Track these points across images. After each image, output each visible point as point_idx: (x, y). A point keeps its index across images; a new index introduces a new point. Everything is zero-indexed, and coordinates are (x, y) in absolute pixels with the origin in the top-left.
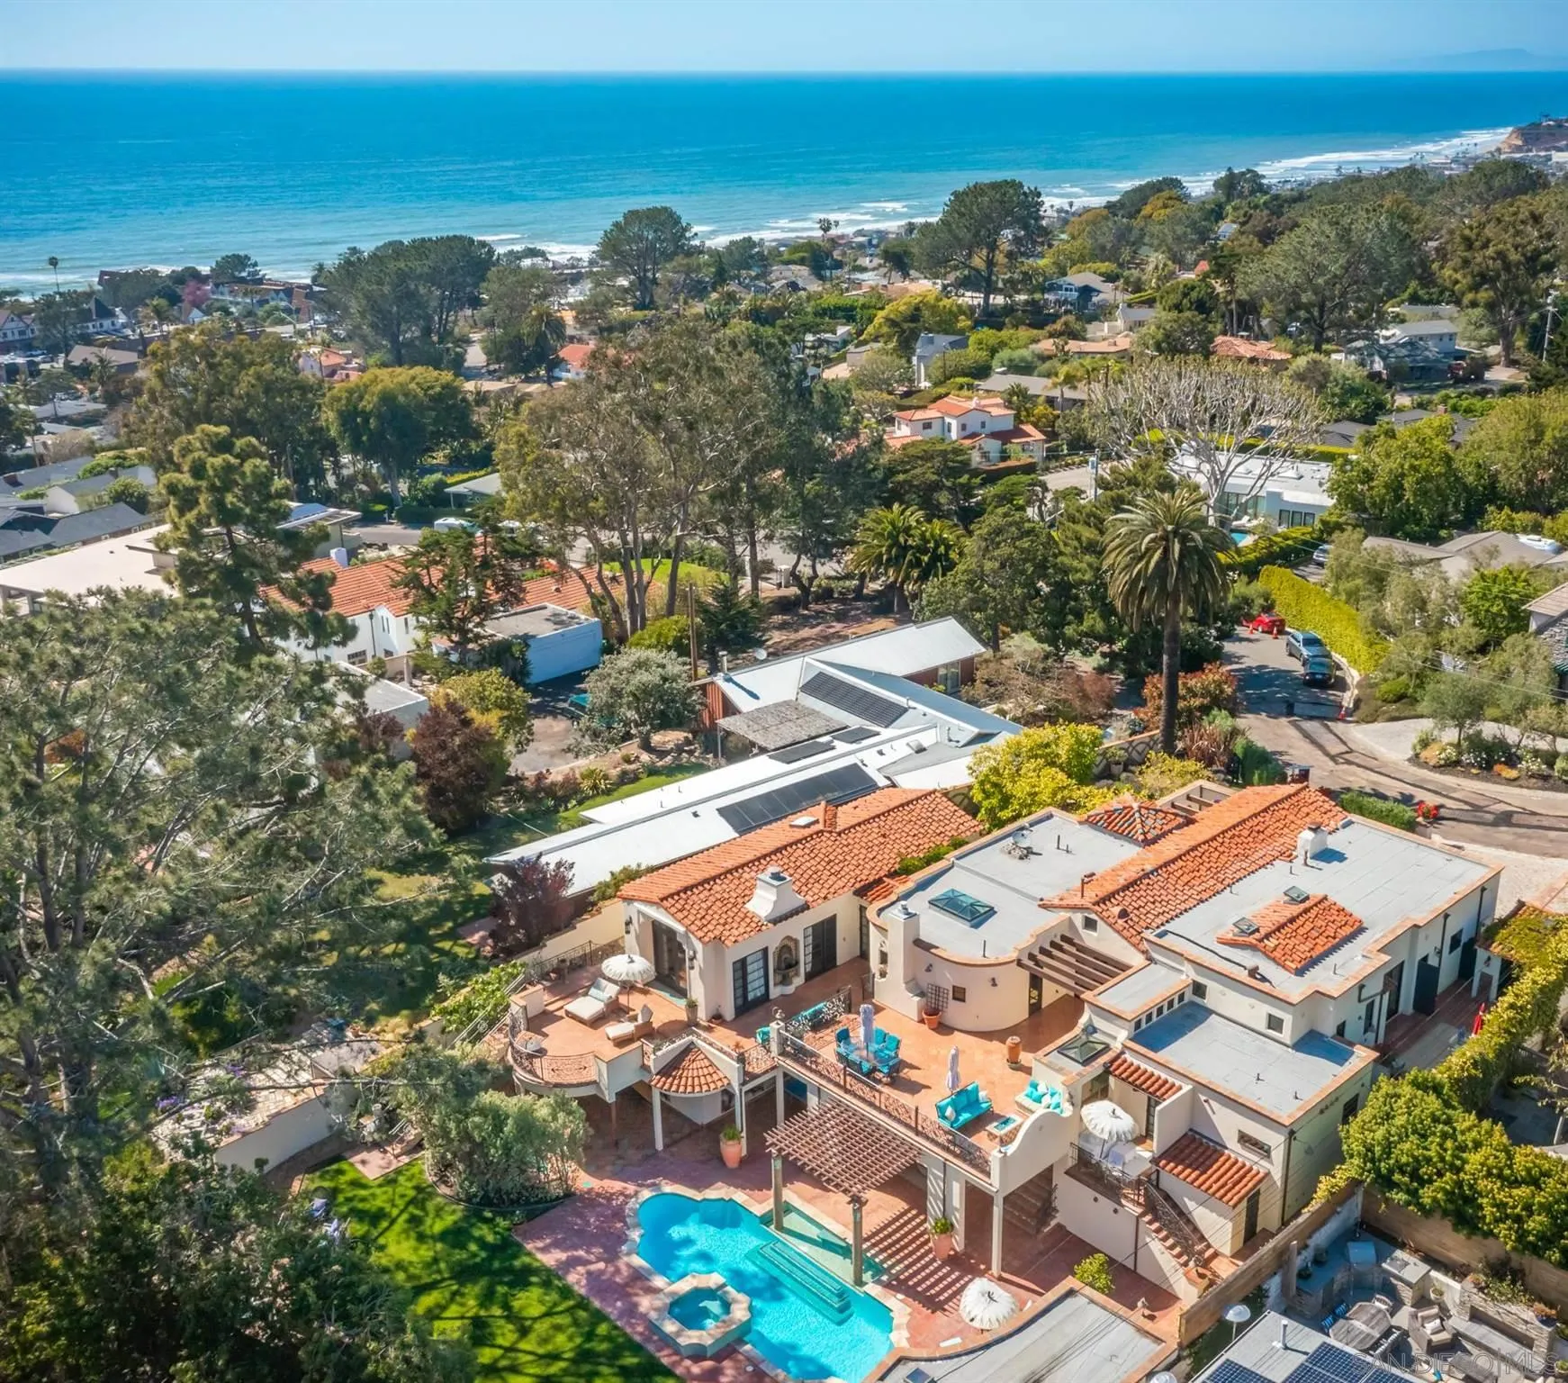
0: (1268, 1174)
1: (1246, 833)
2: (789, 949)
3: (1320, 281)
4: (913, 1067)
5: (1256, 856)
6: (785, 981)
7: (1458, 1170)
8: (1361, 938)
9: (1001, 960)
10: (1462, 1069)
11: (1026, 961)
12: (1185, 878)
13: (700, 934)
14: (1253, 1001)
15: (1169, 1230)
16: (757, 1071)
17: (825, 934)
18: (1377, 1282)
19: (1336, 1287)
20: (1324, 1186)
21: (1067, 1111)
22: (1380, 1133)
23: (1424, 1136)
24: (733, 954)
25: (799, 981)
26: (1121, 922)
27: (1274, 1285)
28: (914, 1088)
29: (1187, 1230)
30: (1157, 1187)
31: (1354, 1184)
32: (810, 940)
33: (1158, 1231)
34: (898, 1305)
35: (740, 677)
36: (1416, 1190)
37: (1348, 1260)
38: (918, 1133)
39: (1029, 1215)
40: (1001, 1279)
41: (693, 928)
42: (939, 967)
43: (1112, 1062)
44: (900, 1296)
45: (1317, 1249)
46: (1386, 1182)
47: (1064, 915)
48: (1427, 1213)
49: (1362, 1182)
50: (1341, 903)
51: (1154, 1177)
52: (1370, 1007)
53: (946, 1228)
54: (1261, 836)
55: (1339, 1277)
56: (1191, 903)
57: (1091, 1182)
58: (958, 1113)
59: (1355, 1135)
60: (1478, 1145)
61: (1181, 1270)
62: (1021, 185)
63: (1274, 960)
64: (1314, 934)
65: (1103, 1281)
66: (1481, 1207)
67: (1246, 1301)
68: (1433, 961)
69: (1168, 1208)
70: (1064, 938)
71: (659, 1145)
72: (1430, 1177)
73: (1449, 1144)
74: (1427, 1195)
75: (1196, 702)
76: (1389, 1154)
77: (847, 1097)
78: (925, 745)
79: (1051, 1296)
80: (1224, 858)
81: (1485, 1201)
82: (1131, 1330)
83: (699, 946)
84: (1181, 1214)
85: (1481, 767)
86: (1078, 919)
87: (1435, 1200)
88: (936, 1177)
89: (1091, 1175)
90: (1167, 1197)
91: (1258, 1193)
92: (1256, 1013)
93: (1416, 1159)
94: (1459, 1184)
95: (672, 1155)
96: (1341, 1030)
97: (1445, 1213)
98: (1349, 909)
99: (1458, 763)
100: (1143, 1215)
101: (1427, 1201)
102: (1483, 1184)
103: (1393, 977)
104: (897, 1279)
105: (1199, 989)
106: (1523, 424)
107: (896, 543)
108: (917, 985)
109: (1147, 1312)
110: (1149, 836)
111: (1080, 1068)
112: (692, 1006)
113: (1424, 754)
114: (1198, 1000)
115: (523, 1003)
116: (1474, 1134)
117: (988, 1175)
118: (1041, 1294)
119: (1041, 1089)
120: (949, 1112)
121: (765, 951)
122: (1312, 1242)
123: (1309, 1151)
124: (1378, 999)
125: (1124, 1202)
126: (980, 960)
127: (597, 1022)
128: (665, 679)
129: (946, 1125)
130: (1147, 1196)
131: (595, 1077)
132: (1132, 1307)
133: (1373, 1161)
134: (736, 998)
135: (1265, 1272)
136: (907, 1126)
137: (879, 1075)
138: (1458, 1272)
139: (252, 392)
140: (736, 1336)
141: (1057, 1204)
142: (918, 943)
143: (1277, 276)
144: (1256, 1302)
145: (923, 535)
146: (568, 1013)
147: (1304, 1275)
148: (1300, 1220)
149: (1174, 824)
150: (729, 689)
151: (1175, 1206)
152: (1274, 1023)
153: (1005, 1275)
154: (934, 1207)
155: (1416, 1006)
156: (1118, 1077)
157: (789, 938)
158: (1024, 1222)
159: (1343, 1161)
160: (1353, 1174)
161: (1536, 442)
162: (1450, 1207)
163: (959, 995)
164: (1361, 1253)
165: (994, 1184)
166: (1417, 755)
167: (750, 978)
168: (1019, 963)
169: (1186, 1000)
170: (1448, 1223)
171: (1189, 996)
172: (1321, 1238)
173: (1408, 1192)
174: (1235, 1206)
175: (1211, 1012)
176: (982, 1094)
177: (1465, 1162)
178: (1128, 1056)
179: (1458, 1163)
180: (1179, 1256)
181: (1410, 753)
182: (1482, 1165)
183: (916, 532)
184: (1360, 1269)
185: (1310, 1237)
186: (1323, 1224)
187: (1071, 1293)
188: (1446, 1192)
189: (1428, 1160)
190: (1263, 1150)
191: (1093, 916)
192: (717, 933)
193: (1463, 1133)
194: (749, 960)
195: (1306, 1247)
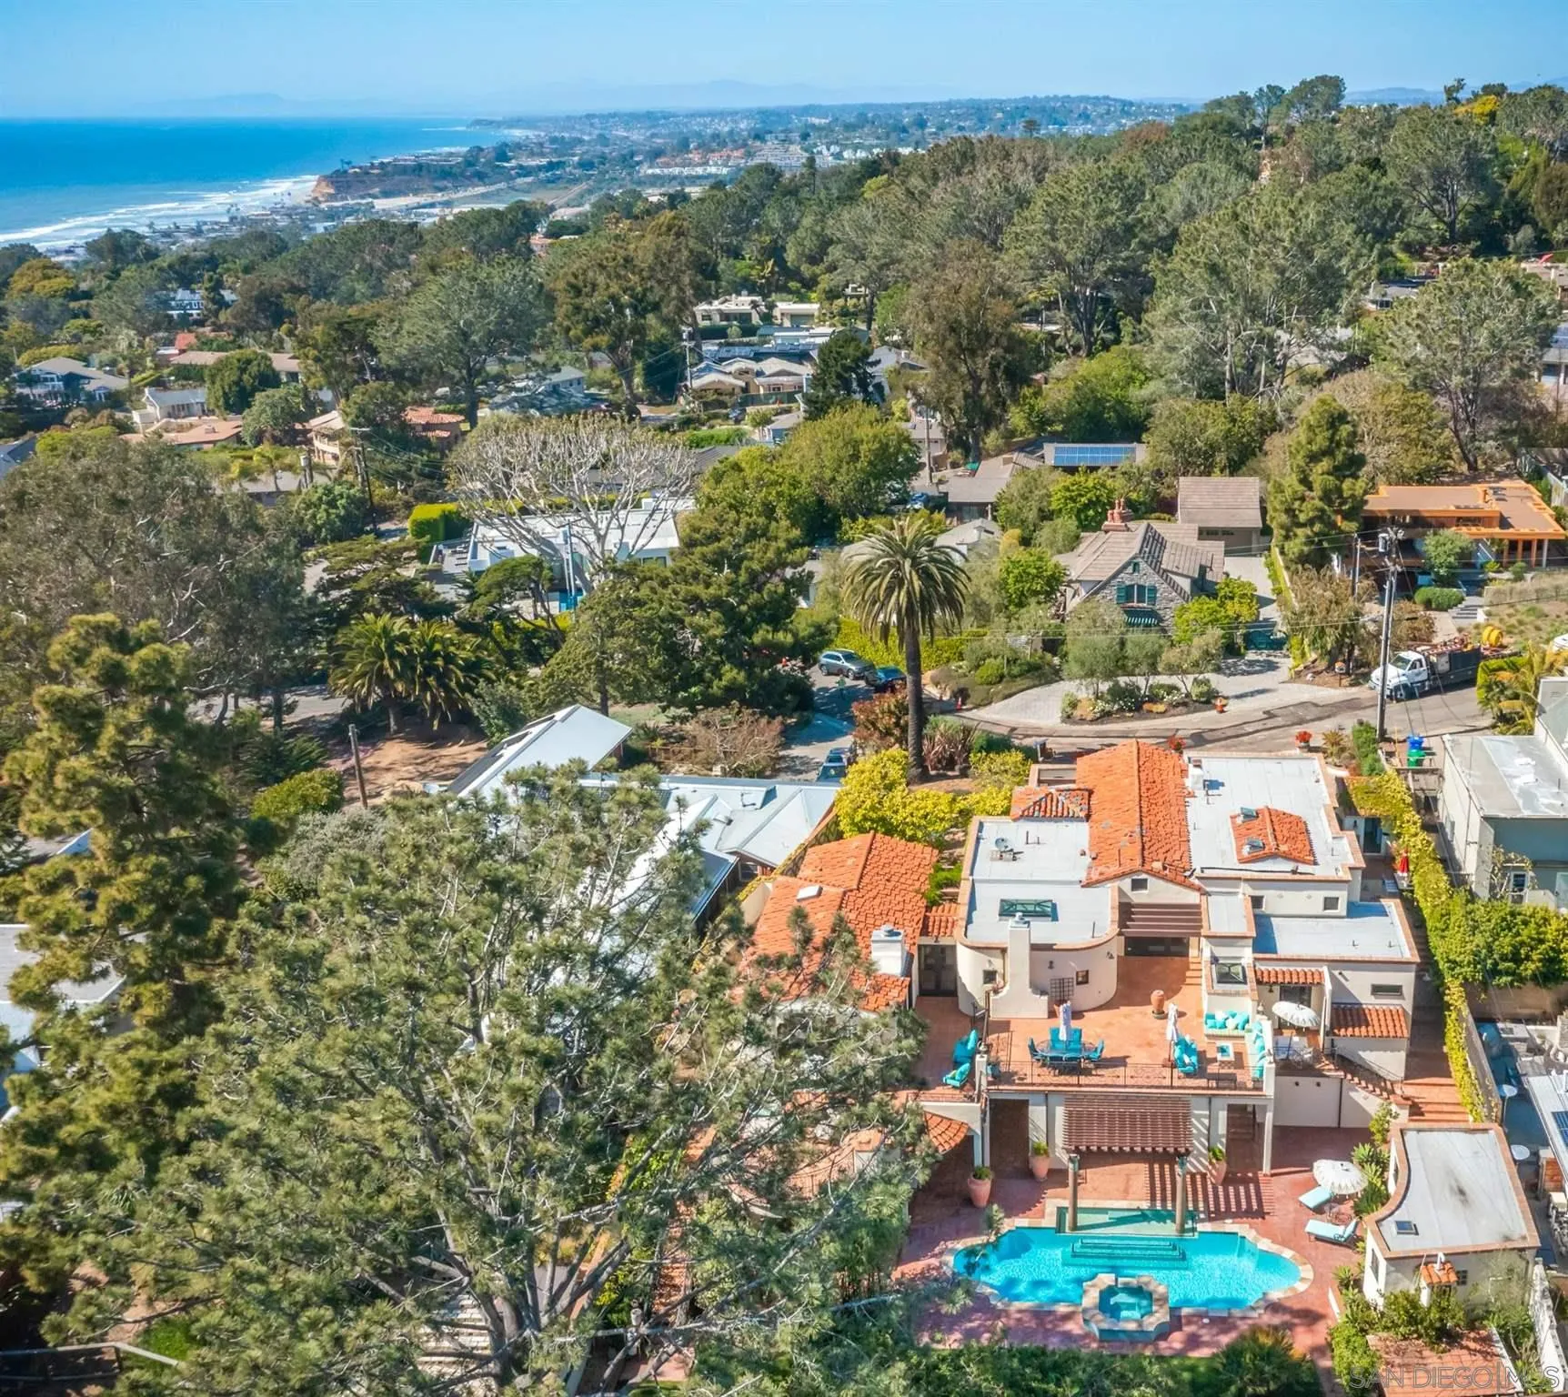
0: (1402, 1009)
8: (1311, 829)
9: (1111, 934)
14: (1306, 893)
26: (1168, 873)
28: (1117, 1062)
33: (1359, 1083)
34: (1238, 1227)
40: (1273, 1175)
42: (1062, 960)
47: (1108, 886)
54: (1158, 785)
56: (1184, 843)
61: (1388, 1102)
63: (1294, 860)
64: (1293, 834)
70: (1123, 905)
73: (1531, 926)
80: (1162, 808)
85: (1131, 710)
86: (1126, 885)
90: (1343, 1059)
92: (1312, 900)
94: (1547, 951)
99: (1110, 712)
100: (1345, 1075)
101: (1527, 974)
105: (1257, 902)
110: (1085, 812)
111: (1247, 986)
113: (1077, 715)
114: (1257, 911)
117: (1259, 1088)
119: (1220, 1017)
125: (1325, 1073)
126: (1094, 941)
142: (1034, 947)
151: (1351, 1062)
152: (1330, 903)
163: (1083, 978)
165: (1268, 1093)
166: (1070, 716)
175: (1269, 917)
178: (1259, 967)
180: (1381, 1094)
181: (1062, 716)
191: (1142, 877)
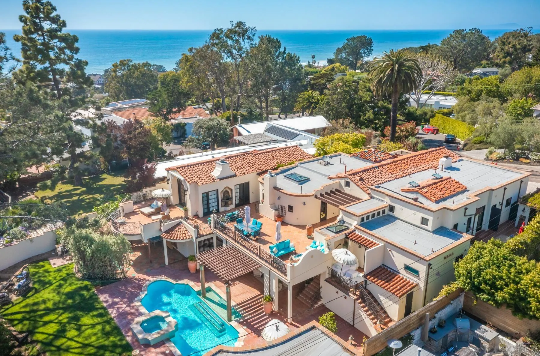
0: (417, 285)
1: (417, 159)
2: (228, 192)
3: (455, 51)
4: (267, 235)
5: (421, 167)
6: (227, 205)
7: (517, 283)
8: (466, 194)
9: (308, 194)
10: (515, 245)
11: (319, 196)
12: (390, 171)
13: (189, 180)
14: (415, 212)
15: (369, 307)
16: (204, 234)
17: (245, 188)
18: (471, 339)
19: (449, 339)
20: (445, 290)
21: (327, 251)
22: (475, 265)
23: (499, 267)
24: (202, 190)
25: (233, 206)
26: (360, 182)
27: (417, 334)
28: (265, 242)
29: (378, 308)
30: (365, 288)
31: (461, 290)
32: (238, 190)
33: (363, 307)
34: (242, 331)
35: (244, 126)
36: (493, 294)
37: (456, 326)
38: (260, 258)
39: (310, 299)
40: (291, 324)
41: (187, 178)
42: (283, 197)
43: (349, 234)
44: (245, 327)
45: (440, 319)
46: (477, 289)
47: (337, 181)
48: (498, 305)
49: (465, 289)
50: (457, 180)
51: (364, 283)
52: (470, 220)
53: (271, 300)
54: (424, 161)
55: (450, 334)
56: (391, 179)
57: (336, 284)
58: (279, 251)
59: (461, 267)
60: (528, 271)
61: (373, 325)
62: (366, 37)
63: (425, 197)
64: (445, 189)
65: (333, 326)
66: (529, 303)
67: (401, 339)
68: (498, 207)
69: (369, 297)
70: (337, 190)
71: (167, 263)
72: (502, 286)
73: (513, 270)
74: (499, 296)
75: (403, 134)
76: (479, 275)
77: (236, 244)
78: (303, 144)
79: (303, 328)
80: (407, 166)
81: (532, 299)
82: (340, 348)
83: (188, 185)
84: (376, 301)
85: (514, 159)
86: (343, 182)
87: (504, 298)
88: (267, 277)
89: (336, 282)
90: (370, 293)
91: (412, 293)
92: (416, 217)
93: (494, 277)
94: (518, 290)
95: (171, 267)
96: (456, 226)
97: (509, 306)
98: (460, 182)
99: (505, 158)
100: (357, 299)
101: (499, 298)
102: (531, 291)
103: (481, 211)
104: (246, 321)
105: (392, 209)
106: (525, 76)
107: (309, 101)
108: (275, 206)
109: (353, 343)
110: (377, 160)
111: (334, 234)
112: (186, 210)
113: (490, 157)
114: (391, 213)
115: (123, 205)
116: (526, 265)
117: (286, 275)
118: (298, 327)
119: (317, 244)
120: (274, 249)
121: (217, 190)
122: (438, 316)
123: (438, 274)
124: (473, 217)
125: (350, 294)
126: (299, 194)
127: (149, 215)
128: (218, 124)
129: (273, 255)
130: (361, 292)
131: (140, 233)
132: (346, 340)
133: (470, 278)
134: (204, 209)
135: (413, 326)
136: (257, 255)
137: (251, 237)
138: (514, 337)
139: (138, 76)
140: (167, 337)
141: (322, 295)
142: (276, 188)
143: (441, 50)
144: (407, 340)
145: (318, 99)
146: (141, 212)
147: (432, 331)
148: (432, 303)
149: (388, 157)
150: (240, 129)
151: (373, 297)
152: (424, 221)
153: (293, 323)
154: (266, 292)
155: (489, 227)
156: (352, 240)
157: (228, 187)
158: (307, 302)
159: (455, 280)
160: (460, 286)
161: (528, 82)
162: (512, 302)
163: (291, 208)
164: (463, 324)
165: (288, 279)
166: (488, 158)
167: (211, 201)
168: (316, 197)
169: (386, 213)
170: (509, 311)
171: (387, 212)
172: (443, 314)
173: (489, 294)
174: (400, 297)
175: (396, 218)
176: (291, 244)
177: (521, 279)
178: (357, 232)
179: (517, 279)
180: (372, 319)
181: (485, 157)
182: (531, 280)
183: (316, 98)
184: (462, 331)
185: (437, 313)
186: (443, 308)
187: (313, 328)
188: (510, 294)
189: (501, 278)
190: (415, 272)
191: (349, 180)
192: (196, 180)
193: (520, 265)
194: (210, 194)
195: (435, 318)
